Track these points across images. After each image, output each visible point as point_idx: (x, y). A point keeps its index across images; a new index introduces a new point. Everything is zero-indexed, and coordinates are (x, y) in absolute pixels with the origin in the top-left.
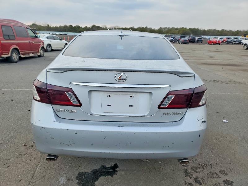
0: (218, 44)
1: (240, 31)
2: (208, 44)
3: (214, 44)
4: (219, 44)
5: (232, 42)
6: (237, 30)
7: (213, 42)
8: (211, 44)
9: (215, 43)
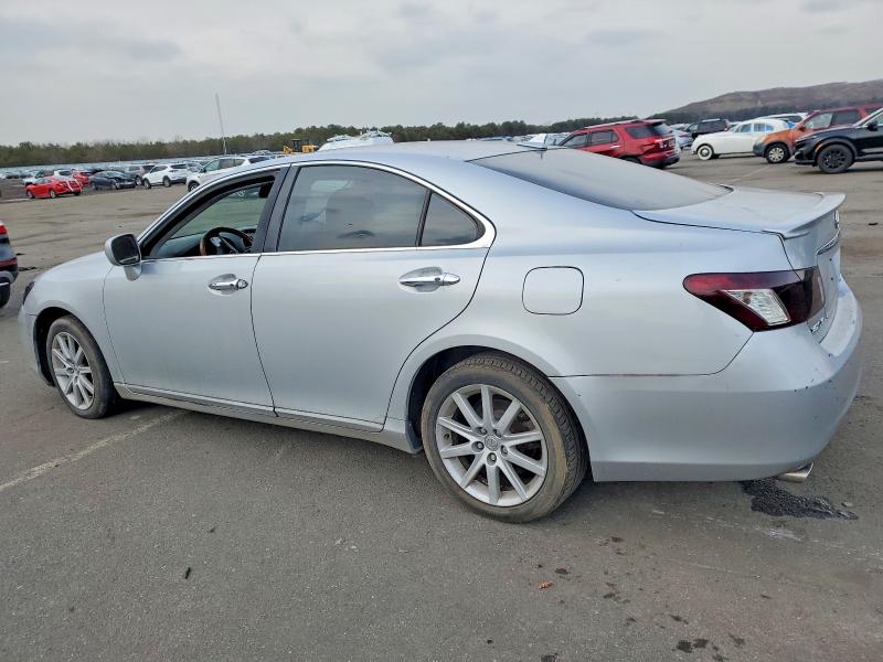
0: (71, 192)
1: (87, 147)
2: (33, 197)
3: (57, 196)
4: (77, 193)
5: (111, 183)
6: (75, 144)
7: (50, 190)
8: (45, 195)
9: (61, 191)
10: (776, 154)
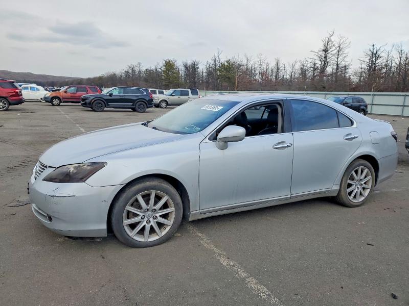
10: (56, 102)
